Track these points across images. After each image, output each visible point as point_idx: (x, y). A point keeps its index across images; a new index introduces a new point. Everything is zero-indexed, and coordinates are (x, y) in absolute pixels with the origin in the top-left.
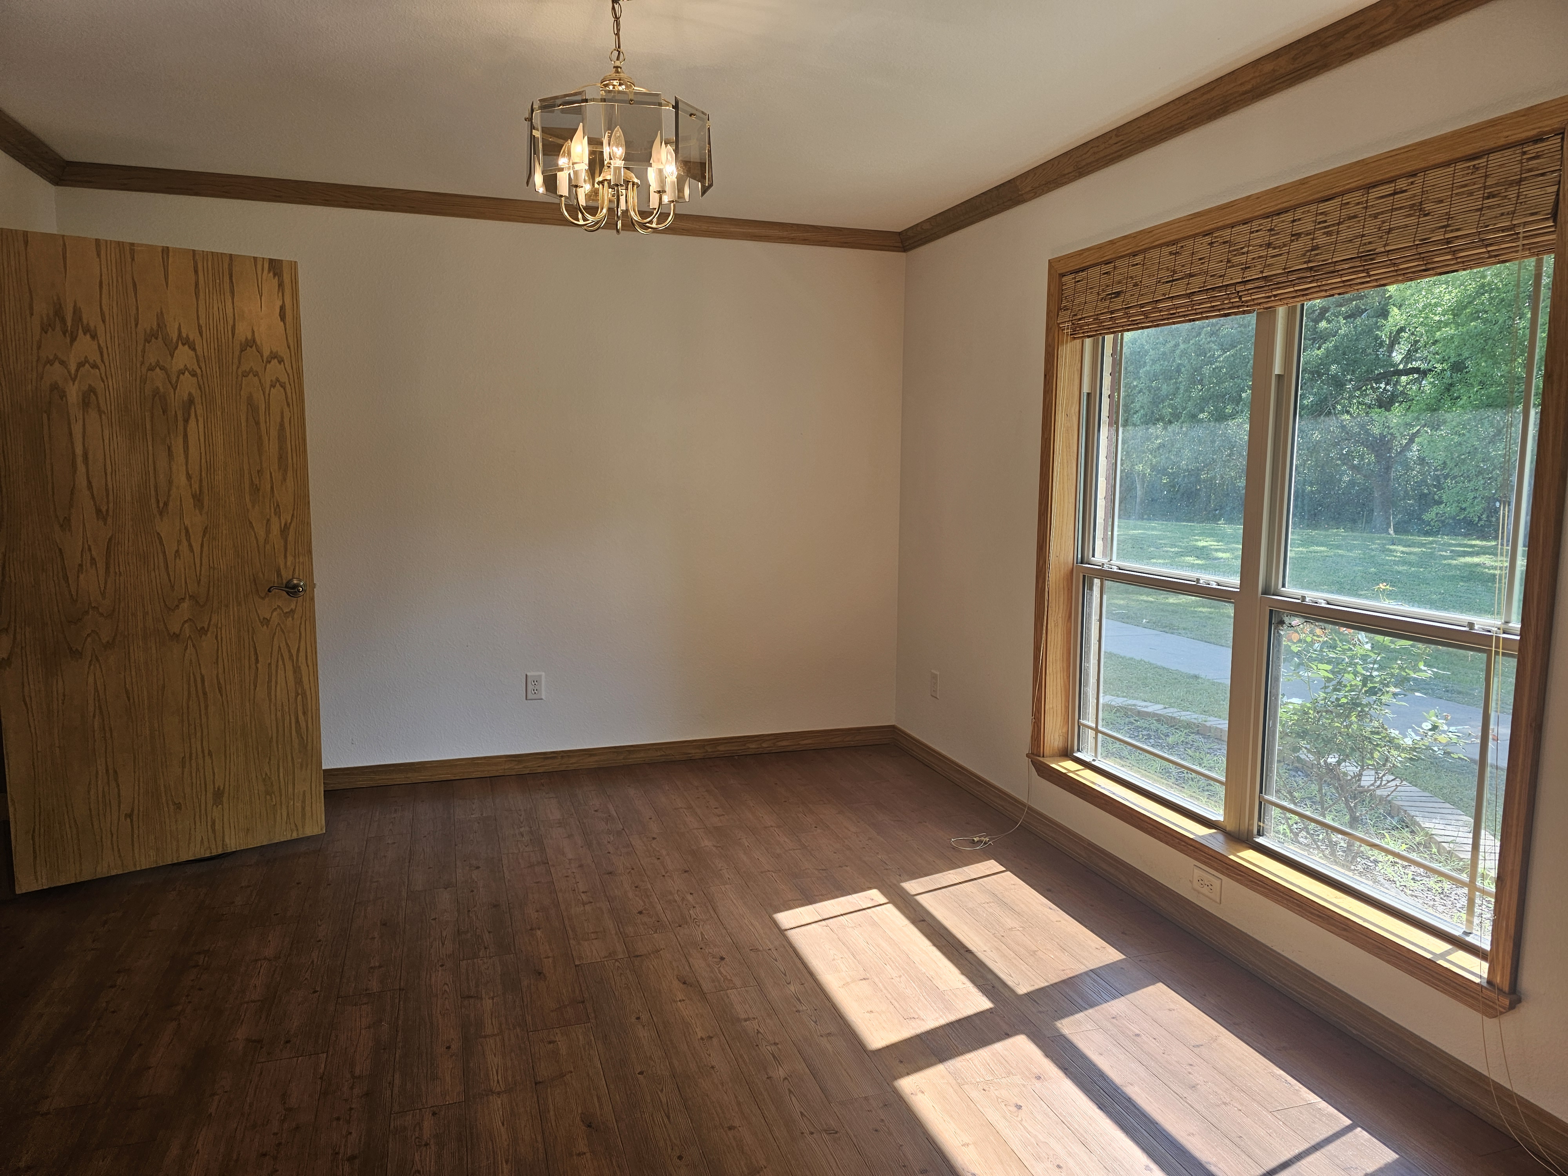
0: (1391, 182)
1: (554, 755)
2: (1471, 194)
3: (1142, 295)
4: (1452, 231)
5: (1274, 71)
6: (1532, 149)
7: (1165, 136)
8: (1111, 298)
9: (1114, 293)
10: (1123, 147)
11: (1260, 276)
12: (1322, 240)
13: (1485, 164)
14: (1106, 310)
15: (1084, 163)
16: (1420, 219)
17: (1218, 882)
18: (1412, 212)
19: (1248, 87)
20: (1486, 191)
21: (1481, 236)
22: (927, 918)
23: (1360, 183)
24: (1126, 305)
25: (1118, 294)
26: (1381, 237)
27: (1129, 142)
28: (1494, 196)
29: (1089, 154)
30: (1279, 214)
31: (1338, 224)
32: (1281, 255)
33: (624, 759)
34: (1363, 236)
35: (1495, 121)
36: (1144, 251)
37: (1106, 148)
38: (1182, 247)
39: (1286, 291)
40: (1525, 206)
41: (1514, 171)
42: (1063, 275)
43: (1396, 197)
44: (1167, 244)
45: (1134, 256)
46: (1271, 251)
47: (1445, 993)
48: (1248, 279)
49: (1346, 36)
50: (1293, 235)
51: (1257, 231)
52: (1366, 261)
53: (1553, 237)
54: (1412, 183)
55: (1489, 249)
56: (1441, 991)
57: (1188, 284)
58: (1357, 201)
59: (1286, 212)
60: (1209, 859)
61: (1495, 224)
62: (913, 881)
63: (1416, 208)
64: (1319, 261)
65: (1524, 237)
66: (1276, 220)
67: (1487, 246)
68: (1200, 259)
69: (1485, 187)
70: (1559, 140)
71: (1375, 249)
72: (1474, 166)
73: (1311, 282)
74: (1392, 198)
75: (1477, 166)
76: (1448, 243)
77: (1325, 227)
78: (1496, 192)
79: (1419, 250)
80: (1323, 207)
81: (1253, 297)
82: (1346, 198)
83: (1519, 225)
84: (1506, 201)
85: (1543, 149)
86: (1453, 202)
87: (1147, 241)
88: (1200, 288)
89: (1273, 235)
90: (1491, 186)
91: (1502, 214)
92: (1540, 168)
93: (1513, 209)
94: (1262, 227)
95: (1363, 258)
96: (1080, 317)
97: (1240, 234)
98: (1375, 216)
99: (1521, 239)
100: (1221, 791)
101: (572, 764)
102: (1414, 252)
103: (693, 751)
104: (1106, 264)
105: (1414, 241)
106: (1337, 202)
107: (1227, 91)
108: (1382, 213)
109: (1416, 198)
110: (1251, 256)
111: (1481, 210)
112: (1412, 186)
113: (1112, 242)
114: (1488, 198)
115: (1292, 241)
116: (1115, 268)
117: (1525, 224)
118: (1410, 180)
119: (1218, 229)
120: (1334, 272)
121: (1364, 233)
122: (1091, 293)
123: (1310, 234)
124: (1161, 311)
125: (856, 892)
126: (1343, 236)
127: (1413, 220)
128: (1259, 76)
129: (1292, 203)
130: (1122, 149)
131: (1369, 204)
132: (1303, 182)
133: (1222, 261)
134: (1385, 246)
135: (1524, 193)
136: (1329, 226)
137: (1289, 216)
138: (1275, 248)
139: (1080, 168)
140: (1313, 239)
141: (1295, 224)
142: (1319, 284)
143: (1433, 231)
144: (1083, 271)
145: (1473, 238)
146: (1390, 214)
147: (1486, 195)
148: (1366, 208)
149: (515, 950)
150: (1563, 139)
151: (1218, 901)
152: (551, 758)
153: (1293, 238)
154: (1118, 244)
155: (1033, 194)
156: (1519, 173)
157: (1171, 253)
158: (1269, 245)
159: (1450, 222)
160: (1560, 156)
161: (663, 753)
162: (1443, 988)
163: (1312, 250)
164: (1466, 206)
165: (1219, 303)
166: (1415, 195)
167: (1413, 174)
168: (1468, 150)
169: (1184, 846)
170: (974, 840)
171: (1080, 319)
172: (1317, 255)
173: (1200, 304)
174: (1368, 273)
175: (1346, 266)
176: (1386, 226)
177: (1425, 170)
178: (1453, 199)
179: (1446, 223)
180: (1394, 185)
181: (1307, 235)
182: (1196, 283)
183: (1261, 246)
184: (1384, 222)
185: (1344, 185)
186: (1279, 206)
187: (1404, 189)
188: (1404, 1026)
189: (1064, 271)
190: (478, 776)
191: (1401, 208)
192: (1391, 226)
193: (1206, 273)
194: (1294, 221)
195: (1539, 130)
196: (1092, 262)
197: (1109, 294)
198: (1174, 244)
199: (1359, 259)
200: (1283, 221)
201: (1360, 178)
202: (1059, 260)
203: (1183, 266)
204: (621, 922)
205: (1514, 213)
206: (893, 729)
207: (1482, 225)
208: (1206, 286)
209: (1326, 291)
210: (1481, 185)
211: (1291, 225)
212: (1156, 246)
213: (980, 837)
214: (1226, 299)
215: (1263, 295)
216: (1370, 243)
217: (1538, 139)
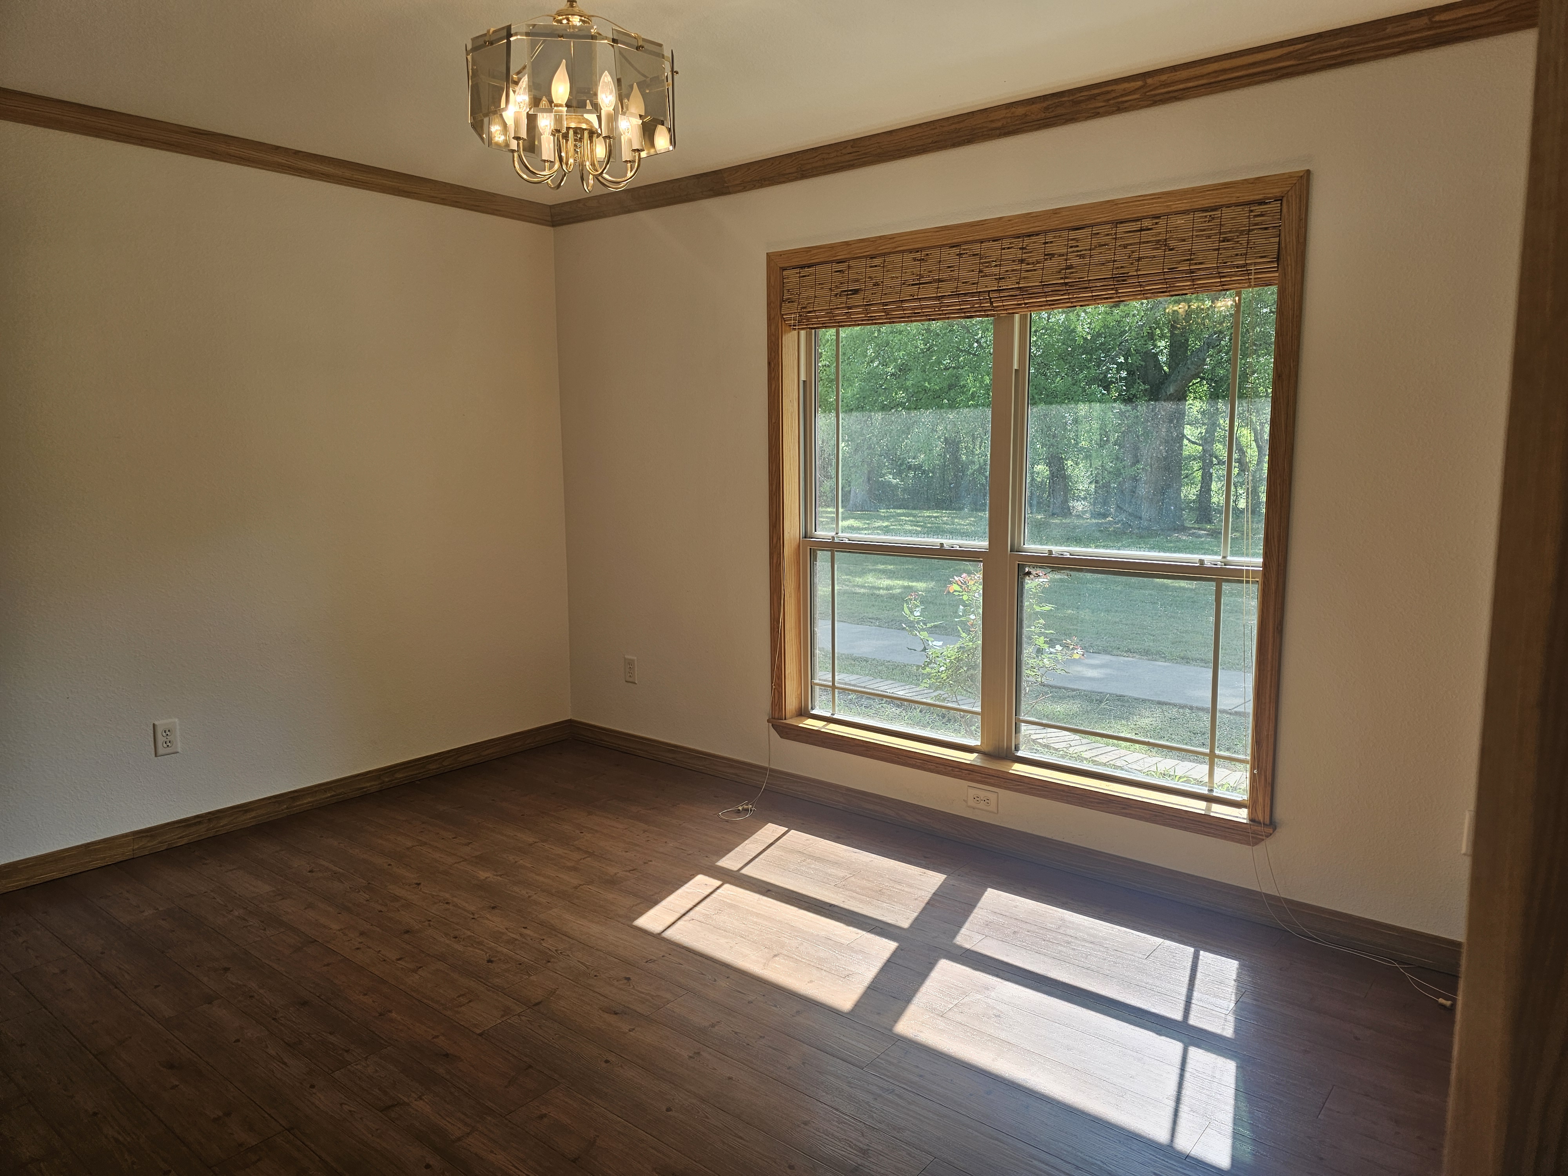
0: (1137, 220)
1: (199, 820)
2: (1209, 237)
3: (886, 294)
4: (1196, 264)
5: (1026, 115)
6: (1258, 209)
7: (904, 154)
8: (848, 295)
9: (850, 290)
10: (855, 158)
11: (1017, 286)
12: (1075, 261)
13: (1220, 215)
14: (844, 306)
15: (809, 166)
16: (1166, 253)
17: (995, 795)
18: (1158, 246)
19: (999, 124)
20: (1221, 236)
21: (1219, 270)
22: (770, 888)
23: (1110, 219)
24: (867, 302)
25: (856, 292)
26: (1132, 264)
27: (865, 154)
28: (1228, 241)
29: (817, 159)
30: (1029, 236)
31: (1090, 250)
32: (1035, 270)
33: (287, 808)
34: (1115, 261)
35: (1228, 184)
36: (884, 254)
37: (837, 156)
38: (927, 254)
39: (1038, 300)
40: (1255, 251)
41: (1245, 223)
42: (784, 269)
43: (1142, 233)
44: (910, 251)
45: (871, 258)
46: (1024, 266)
47: (1215, 837)
48: (1004, 288)
49: (1096, 98)
50: (1046, 255)
51: (1009, 248)
52: (1118, 281)
53: (1277, 274)
54: (1157, 223)
55: (1222, 280)
56: (1212, 836)
57: (938, 288)
58: (1106, 233)
59: (1037, 235)
60: (986, 778)
61: (1232, 262)
62: (724, 859)
63: (1161, 243)
64: (1075, 279)
65: (1255, 273)
66: (1027, 241)
67: (1221, 277)
68: (949, 267)
69: (1220, 233)
70: (1279, 205)
71: (1129, 273)
72: (1210, 216)
73: (1062, 295)
74: (1139, 233)
75: (1213, 216)
76: (1193, 273)
77: (1078, 251)
78: (1230, 238)
79: (1165, 276)
80: (1073, 234)
81: (1004, 304)
82: (1095, 230)
83: (1251, 264)
84: (1239, 245)
85: (1266, 209)
86: (1194, 242)
87: (888, 246)
88: (952, 292)
89: (1025, 253)
90: (1225, 233)
91: (1237, 255)
92: (1264, 223)
93: (1245, 252)
94: (1013, 245)
95: (1115, 279)
96: (812, 309)
97: (993, 250)
98: (1125, 246)
99: (1253, 274)
100: (978, 720)
101: (223, 826)
102: (1162, 277)
103: (368, 785)
104: (838, 263)
105: (1163, 269)
106: (1087, 231)
107: (976, 125)
108: (1131, 244)
109: (1161, 235)
110: (1004, 269)
111: (1218, 250)
112: (1157, 226)
113: (847, 243)
114: (1223, 241)
115: (1046, 260)
116: (849, 267)
117: (1255, 264)
118: (1154, 221)
119: (966, 243)
120: (1087, 288)
121: (1115, 259)
122: (822, 288)
123: (1063, 255)
124: (904, 310)
125: (686, 883)
126: (1096, 260)
127: (1159, 252)
128: (1011, 117)
129: (1044, 228)
130: (856, 160)
131: (1117, 236)
132: (1056, 212)
133: (973, 271)
134: (1137, 271)
135: (1253, 241)
136: (1081, 251)
137: (1041, 239)
138: (1028, 264)
139: (803, 171)
140: (1066, 260)
141: (1046, 245)
142: (1070, 297)
143: (1179, 262)
144: (809, 267)
145: (1212, 271)
146: (1138, 246)
147: (1221, 239)
148: (1116, 238)
149: (386, 1041)
150: (1281, 204)
151: (996, 811)
152: (195, 824)
153: (1045, 257)
154: (853, 246)
155: (741, 188)
156: (1248, 225)
157: (915, 259)
158: (1022, 261)
159: (1192, 257)
160: (1279, 217)
161: (333, 793)
162: (1213, 833)
163: (1066, 269)
164: (1205, 246)
165: (969, 306)
166: (1160, 233)
167: (1158, 217)
168: (1206, 203)
169: (957, 771)
170: (739, 810)
171: (810, 312)
172: (1072, 273)
173: (948, 306)
174: (1116, 290)
175: (1098, 284)
176: (1136, 255)
177: (1168, 214)
178: (1194, 239)
179: (1189, 257)
180: (1140, 223)
181: (1060, 256)
182: (947, 288)
183: (1014, 261)
184: (1133, 252)
185: (1095, 219)
186: (1031, 230)
187: (1150, 227)
188: (1179, 870)
189: (787, 265)
190: (98, 866)
191: (1148, 242)
192: (1140, 256)
193: (957, 279)
194: (1045, 243)
195: (1264, 196)
196: (822, 260)
197: (845, 291)
198: (918, 252)
199: (1112, 279)
200: (1034, 243)
201: (1109, 214)
202: (781, 254)
203: (930, 272)
204: (480, 977)
205: (1246, 254)
206: (570, 724)
207: (1221, 261)
208: (959, 291)
209: (1072, 302)
210: (1217, 231)
211: (1044, 246)
212: (896, 251)
213: (742, 806)
214: (977, 303)
215: (1015, 303)
216: (1122, 267)
217: (1261, 203)
